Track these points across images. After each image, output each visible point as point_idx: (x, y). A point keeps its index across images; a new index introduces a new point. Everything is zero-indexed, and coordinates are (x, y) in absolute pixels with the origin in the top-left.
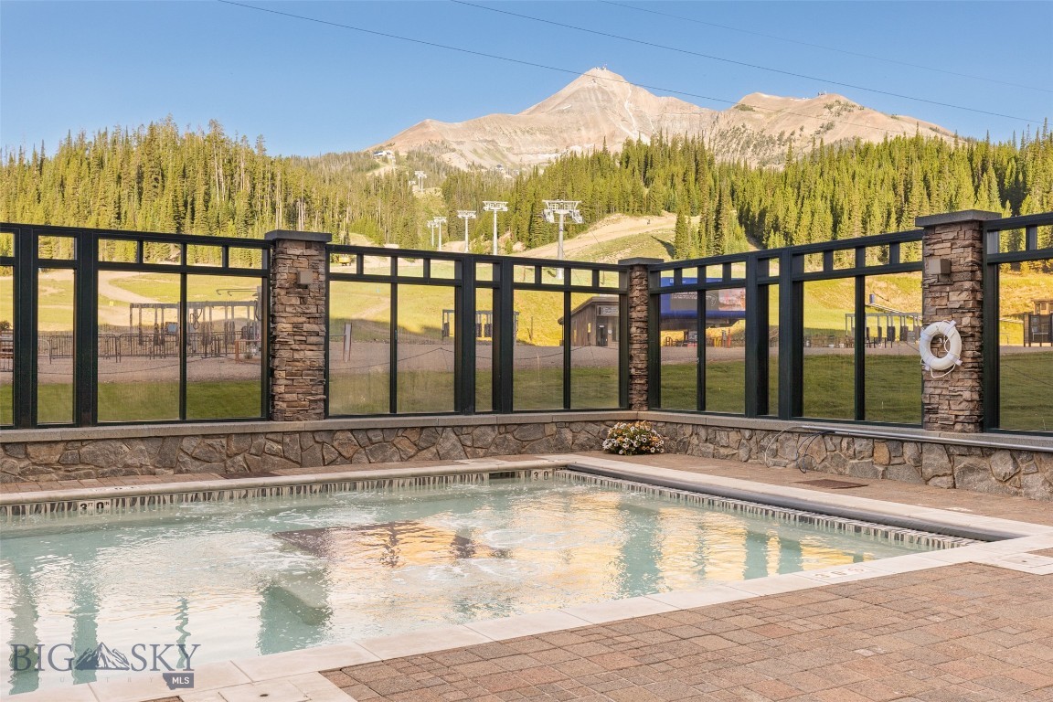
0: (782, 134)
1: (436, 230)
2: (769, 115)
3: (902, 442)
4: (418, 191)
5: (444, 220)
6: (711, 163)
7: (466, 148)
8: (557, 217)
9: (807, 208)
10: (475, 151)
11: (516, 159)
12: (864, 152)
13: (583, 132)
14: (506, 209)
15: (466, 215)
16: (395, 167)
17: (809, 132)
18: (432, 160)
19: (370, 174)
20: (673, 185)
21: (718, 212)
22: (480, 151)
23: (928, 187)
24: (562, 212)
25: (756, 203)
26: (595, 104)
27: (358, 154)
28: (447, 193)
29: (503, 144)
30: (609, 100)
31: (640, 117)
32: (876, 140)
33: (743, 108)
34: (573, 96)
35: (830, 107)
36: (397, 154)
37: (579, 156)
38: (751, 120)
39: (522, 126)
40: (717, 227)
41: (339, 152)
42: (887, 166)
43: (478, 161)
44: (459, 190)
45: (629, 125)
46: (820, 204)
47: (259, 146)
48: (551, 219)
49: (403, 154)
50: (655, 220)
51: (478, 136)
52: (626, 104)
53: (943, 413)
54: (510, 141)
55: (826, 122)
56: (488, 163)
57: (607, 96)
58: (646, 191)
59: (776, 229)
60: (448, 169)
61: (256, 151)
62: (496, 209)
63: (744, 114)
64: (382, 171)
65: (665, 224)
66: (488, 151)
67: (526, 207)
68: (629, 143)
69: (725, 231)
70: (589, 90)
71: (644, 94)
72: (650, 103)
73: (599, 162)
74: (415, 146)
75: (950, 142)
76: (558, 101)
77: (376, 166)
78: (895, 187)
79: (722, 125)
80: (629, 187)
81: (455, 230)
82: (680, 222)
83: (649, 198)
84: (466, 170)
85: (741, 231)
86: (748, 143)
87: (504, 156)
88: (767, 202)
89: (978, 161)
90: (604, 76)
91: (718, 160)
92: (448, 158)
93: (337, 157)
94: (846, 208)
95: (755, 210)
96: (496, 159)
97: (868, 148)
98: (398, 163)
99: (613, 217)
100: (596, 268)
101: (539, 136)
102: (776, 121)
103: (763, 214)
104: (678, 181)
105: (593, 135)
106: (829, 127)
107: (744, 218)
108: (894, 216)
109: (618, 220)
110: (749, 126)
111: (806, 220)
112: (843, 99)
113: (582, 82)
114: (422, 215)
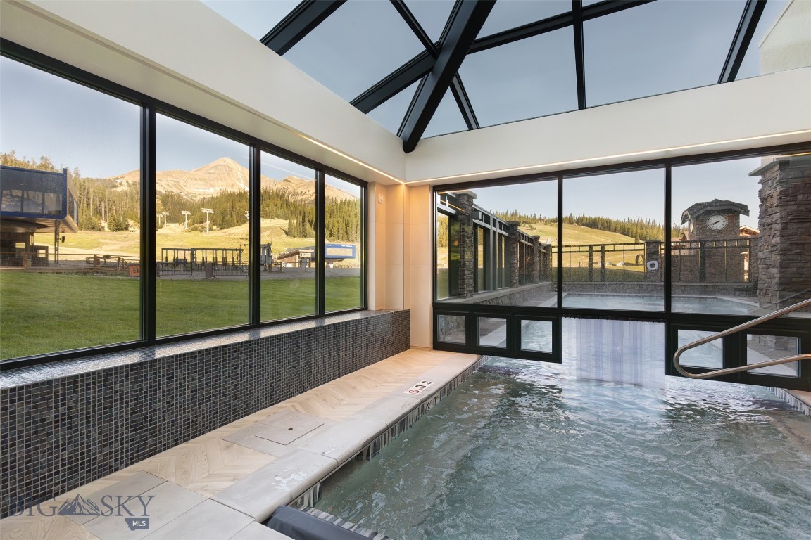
0: (302, 192)
2: (296, 185)
10: (168, 185)
11: (193, 191)
13: (220, 182)
15: (184, 213)
19: (115, 189)
21: (303, 220)
22: (170, 185)
26: (225, 171)
27: (105, 180)
29: (182, 183)
30: (231, 171)
33: (287, 181)
34: (215, 167)
36: (127, 182)
39: (192, 177)
40: (303, 225)
43: (170, 189)
45: (240, 182)
47: (77, 174)
49: (130, 182)
51: (169, 178)
52: (239, 173)
54: (186, 182)
56: (175, 190)
57: (231, 169)
63: (287, 183)
64: (119, 189)
66: (175, 185)
70: (222, 165)
76: (208, 168)
77: (116, 187)
79: (279, 186)
82: (290, 222)
84: (163, 192)
86: (289, 194)
87: (183, 188)
90: (229, 161)
96: (179, 189)
98: (129, 186)
101: (199, 182)
105: (224, 184)
110: (289, 188)
113: (219, 162)
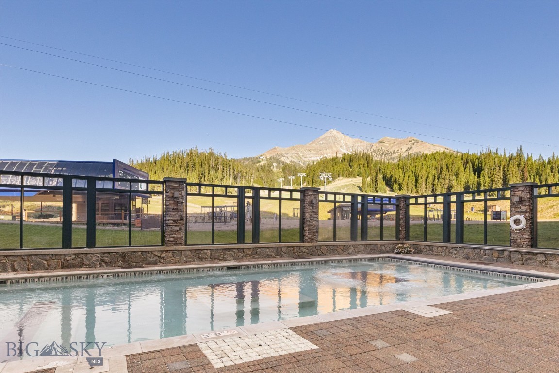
0: (395, 150)
1: (281, 182)
2: (390, 144)
3: (503, 251)
4: (275, 170)
5: (283, 179)
6: (372, 160)
7: (289, 156)
8: (324, 178)
9: (406, 175)
10: (292, 157)
11: (306, 159)
12: (425, 157)
13: (328, 150)
14: (305, 176)
15: (292, 178)
16: (266, 162)
17: (404, 150)
18: (278, 159)
19: (258, 164)
20: (360, 168)
21: (376, 176)
22: (293, 157)
23: (448, 168)
24: (326, 177)
25: (388, 174)
26: (331, 141)
27: (254, 158)
28: (284, 170)
29: (301, 154)
30: (336, 140)
31: (347, 145)
32: (429, 153)
33: (381, 142)
34: (324, 139)
35: (411, 142)
36: (266, 158)
37: (328, 158)
38: (384, 146)
39: (307, 149)
40: (376, 181)
41: (248, 157)
42: (434, 161)
43: (293, 160)
44: (288, 169)
45: (343, 148)
46: (411, 174)
48: (322, 179)
49: (268, 158)
50: (354, 179)
51: (292, 152)
52: (342, 141)
53: (518, 242)
54: (303, 153)
55: (409, 146)
56: (296, 161)
57: (336, 139)
58: (351, 170)
59: (396, 182)
60: (283, 163)
61: (224, 157)
62: (302, 176)
63: (382, 144)
64: (262, 163)
65: (358, 180)
66: (296, 157)
67: (311, 175)
68: (344, 154)
69: (379, 183)
70: (330, 137)
71: (348, 138)
72: (350, 141)
73: (334, 160)
74: (272, 155)
75: (455, 153)
76: (319, 140)
77: (260, 162)
78: (436, 168)
79: (374, 148)
80: (345, 169)
81: (287, 182)
82: (363, 180)
83: (352, 172)
84: (288, 162)
85: (384, 183)
86: (383, 153)
87: (301, 158)
88: (393, 173)
89: (465, 159)
90: (335, 132)
91: (374, 159)
92: (283, 159)
93: (247, 159)
94: (420, 175)
95: (388, 176)
96: (299, 159)
97: (426, 155)
99: (340, 178)
100: (335, 194)
101: (313, 152)
102: (393, 146)
103: (391, 177)
104: (361, 166)
105: (331, 151)
106: (411, 148)
107: (384, 178)
108: (436, 178)
109: (342, 179)
110: (383, 148)
111: (406, 179)
112: (415, 139)
113: (327, 134)
114: (276, 177)
